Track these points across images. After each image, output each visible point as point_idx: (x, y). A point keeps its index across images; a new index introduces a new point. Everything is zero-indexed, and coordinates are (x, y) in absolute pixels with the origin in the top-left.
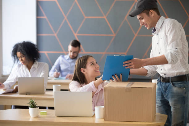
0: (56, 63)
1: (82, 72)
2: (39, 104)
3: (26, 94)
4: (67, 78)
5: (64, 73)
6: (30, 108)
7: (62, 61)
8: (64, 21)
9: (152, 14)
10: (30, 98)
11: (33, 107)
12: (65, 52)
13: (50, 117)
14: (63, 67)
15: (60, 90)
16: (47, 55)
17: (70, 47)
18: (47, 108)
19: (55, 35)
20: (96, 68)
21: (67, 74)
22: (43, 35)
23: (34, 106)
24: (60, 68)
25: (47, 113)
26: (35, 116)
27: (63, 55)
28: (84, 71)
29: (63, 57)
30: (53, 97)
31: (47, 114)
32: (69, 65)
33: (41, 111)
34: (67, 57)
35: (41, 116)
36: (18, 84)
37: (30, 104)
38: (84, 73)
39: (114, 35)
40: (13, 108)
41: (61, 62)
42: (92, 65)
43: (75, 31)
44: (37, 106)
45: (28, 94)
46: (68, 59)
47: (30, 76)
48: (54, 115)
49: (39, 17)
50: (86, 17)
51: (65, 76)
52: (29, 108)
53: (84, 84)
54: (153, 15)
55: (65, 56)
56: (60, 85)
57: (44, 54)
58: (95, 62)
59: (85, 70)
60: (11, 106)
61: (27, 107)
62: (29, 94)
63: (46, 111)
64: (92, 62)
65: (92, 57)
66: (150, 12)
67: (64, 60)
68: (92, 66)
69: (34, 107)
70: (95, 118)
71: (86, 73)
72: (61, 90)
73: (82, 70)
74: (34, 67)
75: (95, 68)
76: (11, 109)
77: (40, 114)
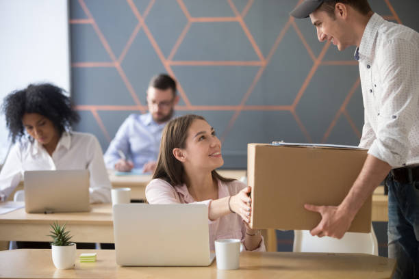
0: (120, 135)
1: (177, 158)
2: (76, 236)
3: (45, 213)
4: (146, 171)
5: (139, 160)
6: (53, 247)
7: (135, 128)
8: (137, 30)
9: (341, 14)
10: (53, 221)
11: (62, 243)
12: (140, 108)
13: (105, 268)
14: (136, 145)
15: (129, 201)
16: (95, 114)
17: (152, 92)
18: (98, 246)
19: (117, 65)
20: (210, 147)
21: (146, 162)
22: (86, 65)
23: (63, 241)
24: (129, 145)
25: (98, 259)
26: (68, 266)
27: (138, 114)
28: (180, 155)
29: (137, 118)
30: (112, 219)
31: (96, 261)
32: (152, 138)
33: (83, 255)
34: (147, 119)
35: (82, 265)
36: (25, 187)
37: (53, 236)
38: (181, 159)
39: (262, 63)
40: (14, 248)
41: (132, 131)
42: (199, 140)
43: (166, 54)
44: (70, 242)
45: (49, 213)
46: (149, 125)
47: (53, 168)
48: (116, 263)
49: (75, 21)
50: (193, 20)
51: (141, 165)
52: (50, 248)
53: (182, 186)
54: (344, 17)
55: (143, 117)
56: (128, 189)
57: (90, 112)
58: (209, 132)
59: (184, 153)
60: (9, 242)
61: (47, 245)
62: (53, 213)
63: (94, 254)
64: (201, 133)
65: (201, 118)
66: (336, 9)
67: (140, 127)
68: (199, 143)
69: (63, 245)
70: (216, 268)
71: (187, 160)
72: (133, 201)
73: (176, 152)
74: (62, 147)
75: (208, 148)
76: (8, 249)
77: (78, 262)
